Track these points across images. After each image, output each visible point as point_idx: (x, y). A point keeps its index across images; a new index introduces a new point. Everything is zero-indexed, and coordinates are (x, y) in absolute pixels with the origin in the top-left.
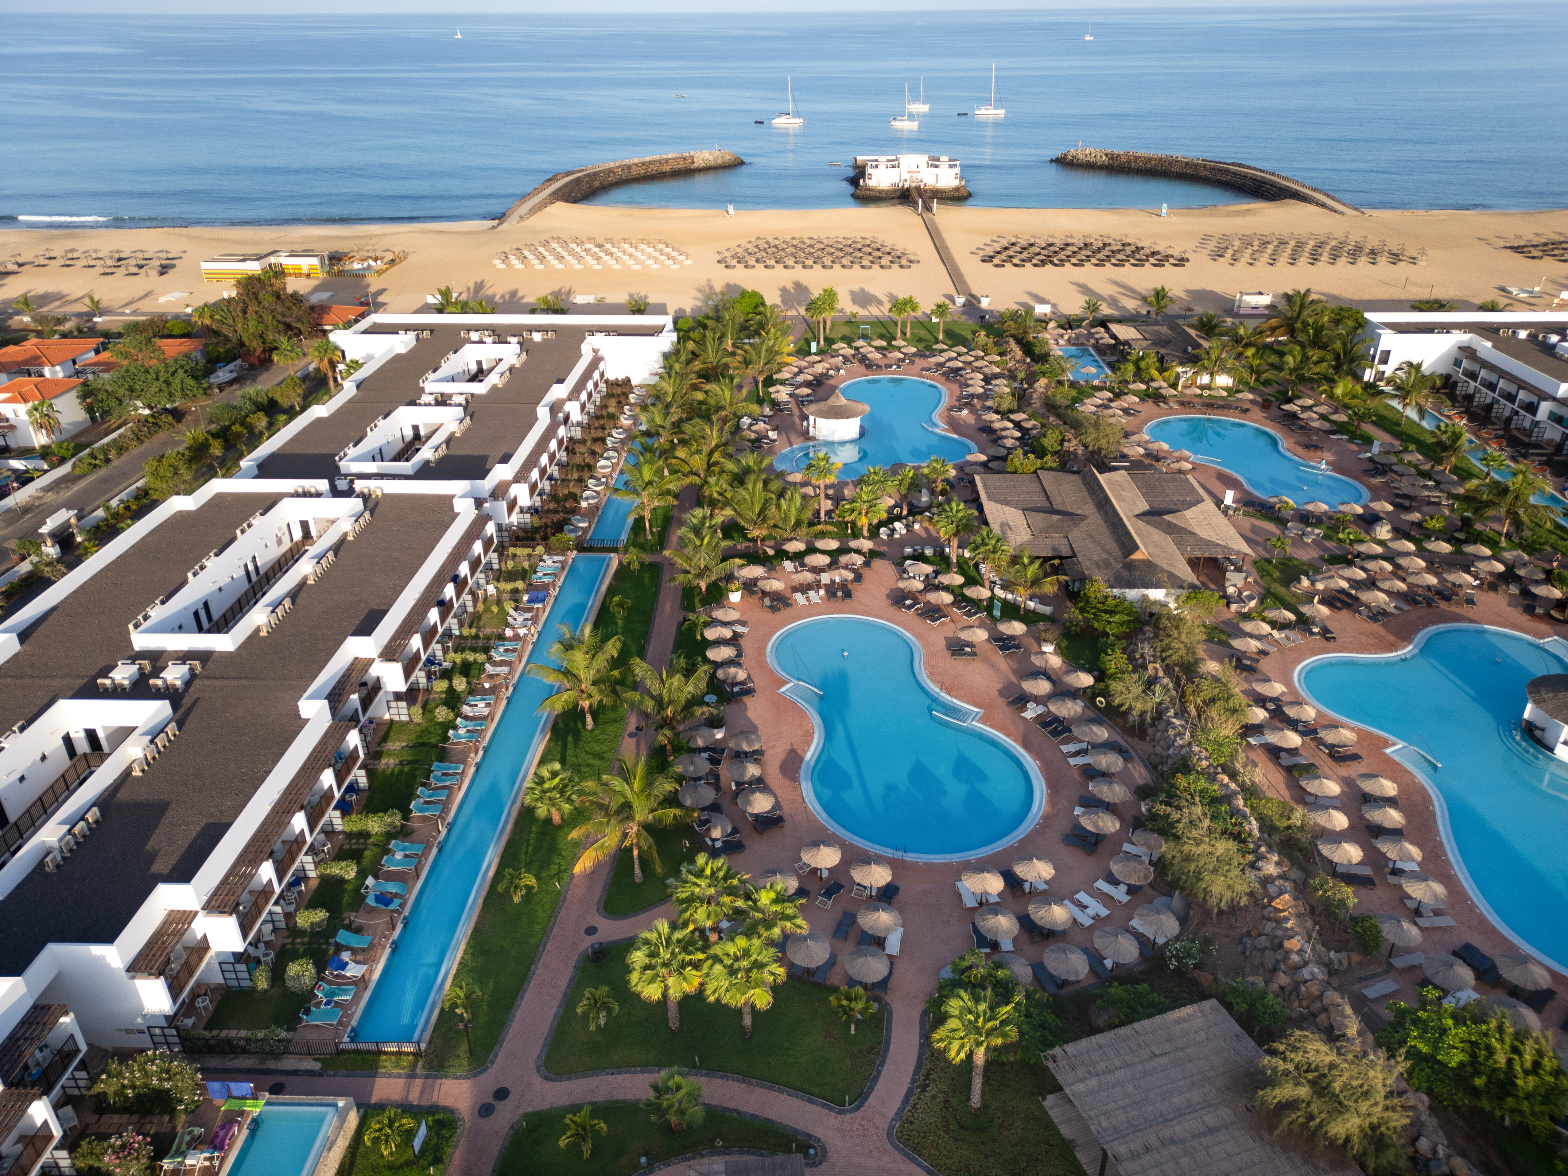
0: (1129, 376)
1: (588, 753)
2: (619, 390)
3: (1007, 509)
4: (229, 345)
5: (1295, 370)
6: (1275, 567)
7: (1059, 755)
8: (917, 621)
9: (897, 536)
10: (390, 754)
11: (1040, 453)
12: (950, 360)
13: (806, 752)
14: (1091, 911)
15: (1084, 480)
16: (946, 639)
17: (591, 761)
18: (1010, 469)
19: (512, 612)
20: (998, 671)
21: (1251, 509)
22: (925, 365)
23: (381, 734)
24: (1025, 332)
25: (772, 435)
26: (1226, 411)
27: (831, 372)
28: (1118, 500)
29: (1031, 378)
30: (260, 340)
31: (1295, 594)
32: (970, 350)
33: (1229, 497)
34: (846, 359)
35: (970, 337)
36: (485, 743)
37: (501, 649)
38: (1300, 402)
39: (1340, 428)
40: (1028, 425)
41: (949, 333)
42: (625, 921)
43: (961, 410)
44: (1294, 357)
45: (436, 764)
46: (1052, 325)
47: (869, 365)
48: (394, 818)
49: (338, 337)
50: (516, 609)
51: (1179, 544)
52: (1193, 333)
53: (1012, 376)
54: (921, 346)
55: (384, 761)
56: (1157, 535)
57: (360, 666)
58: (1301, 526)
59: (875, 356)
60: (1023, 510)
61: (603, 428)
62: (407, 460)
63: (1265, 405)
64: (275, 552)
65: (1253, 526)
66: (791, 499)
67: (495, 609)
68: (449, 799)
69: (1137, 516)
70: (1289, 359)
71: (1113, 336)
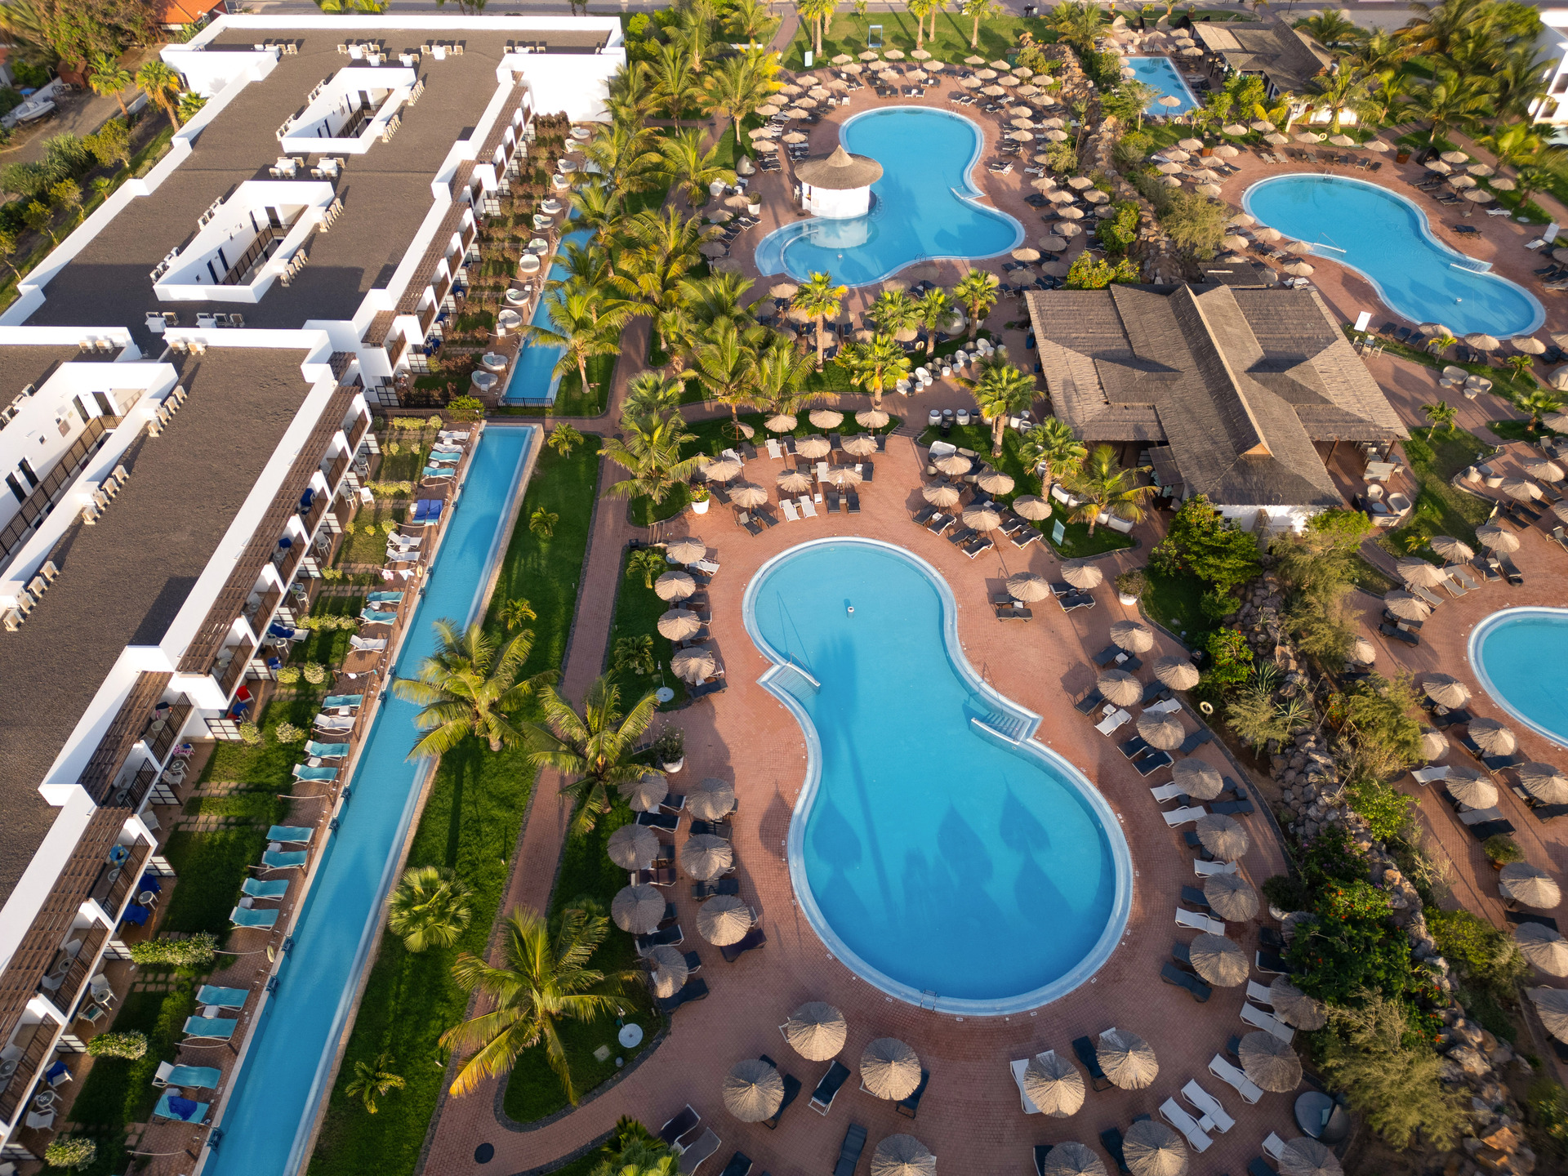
0: (1224, 113)
1: (491, 796)
2: (551, 133)
3: (1070, 353)
4: (40, 59)
5: (1446, 106)
6: (1430, 444)
7: (1149, 804)
8: (948, 547)
9: (919, 390)
10: (214, 803)
11: (1113, 252)
12: (987, 82)
13: (796, 797)
14: (1206, 1123)
15: (1175, 306)
16: (989, 581)
17: (496, 812)
18: (1073, 280)
19: (393, 536)
20: (1061, 641)
21: (1390, 337)
22: (955, 89)
23: (201, 763)
24: (1086, 37)
25: (754, 209)
26: (1349, 167)
27: (832, 101)
28: (1223, 344)
29: (1095, 115)
30: (80, 52)
31: (1459, 495)
32: (1013, 67)
33: (1363, 322)
34: (851, 79)
35: (1012, 40)
36: (347, 782)
37: (376, 605)
38: (1449, 157)
39: (1501, 199)
40: (1092, 197)
41: (985, 34)
42: (534, 1133)
43: (1002, 165)
44: (1448, 88)
45: (273, 828)
46: (1120, 21)
47: (884, 90)
48: (202, 949)
49: (173, 55)
50: (398, 533)
51: (1305, 418)
52: (1307, 40)
53: (1067, 108)
54: (948, 56)
55: (203, 817)
56: (1277, 406)
57: (149, 685)
58: (1462, 372)
59: (890, 75)
60: (1094, 356)
61: (530, 197)
62: (248, 283)
63: (1399, 158)
64: (59, 445)
65: (1397, 370)
66: (777, 359)
67: (371, 530)
68: (291, 893)
69: (1250, 371)
70: (1441, 92)
71: (1200, 44)
